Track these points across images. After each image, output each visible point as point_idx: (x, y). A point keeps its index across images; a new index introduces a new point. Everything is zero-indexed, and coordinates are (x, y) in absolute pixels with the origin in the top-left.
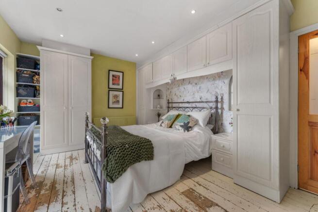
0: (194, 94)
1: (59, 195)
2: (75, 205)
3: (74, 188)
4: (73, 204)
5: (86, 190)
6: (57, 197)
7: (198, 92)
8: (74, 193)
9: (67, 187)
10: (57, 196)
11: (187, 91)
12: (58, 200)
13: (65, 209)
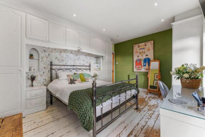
0: (75, 60)
1: (145, 129)
2: (143, 118)
3: (135, 127)
4: (143, 119)
5: (132, 121)
6: (147, 128)
7: (78, 60)
8: (138, 124)
9: (138, 131)
10: (147, 130)
11: (69, 58)
12: (147, 127)
13: (147, 120)
